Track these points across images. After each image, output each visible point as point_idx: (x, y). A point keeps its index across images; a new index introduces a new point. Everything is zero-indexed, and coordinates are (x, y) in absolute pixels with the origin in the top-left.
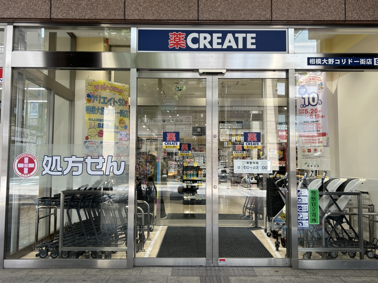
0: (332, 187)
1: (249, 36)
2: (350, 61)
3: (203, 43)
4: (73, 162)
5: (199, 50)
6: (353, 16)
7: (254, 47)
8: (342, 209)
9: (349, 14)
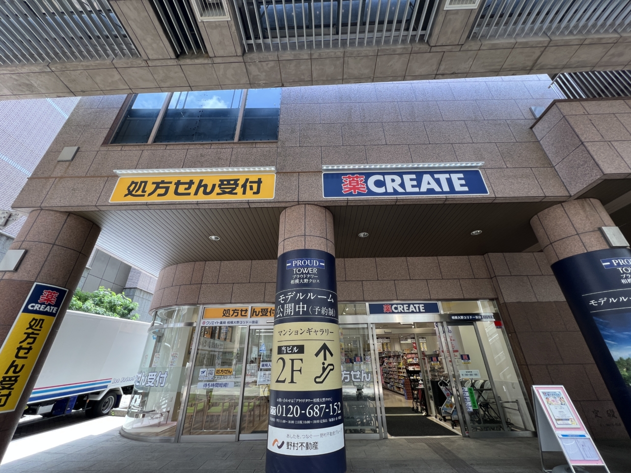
0: (478, 386)
1: (421, 306)
2: (471, 317)
3: (400, 309)
4: (345, 374)
5: (398, 313)
6: (467, 296)
7: (424, 311)
8: (486, 399)
9: (465, 295)
